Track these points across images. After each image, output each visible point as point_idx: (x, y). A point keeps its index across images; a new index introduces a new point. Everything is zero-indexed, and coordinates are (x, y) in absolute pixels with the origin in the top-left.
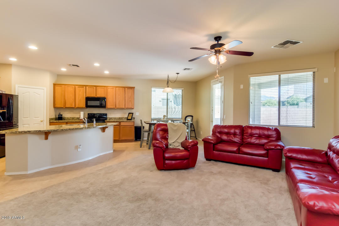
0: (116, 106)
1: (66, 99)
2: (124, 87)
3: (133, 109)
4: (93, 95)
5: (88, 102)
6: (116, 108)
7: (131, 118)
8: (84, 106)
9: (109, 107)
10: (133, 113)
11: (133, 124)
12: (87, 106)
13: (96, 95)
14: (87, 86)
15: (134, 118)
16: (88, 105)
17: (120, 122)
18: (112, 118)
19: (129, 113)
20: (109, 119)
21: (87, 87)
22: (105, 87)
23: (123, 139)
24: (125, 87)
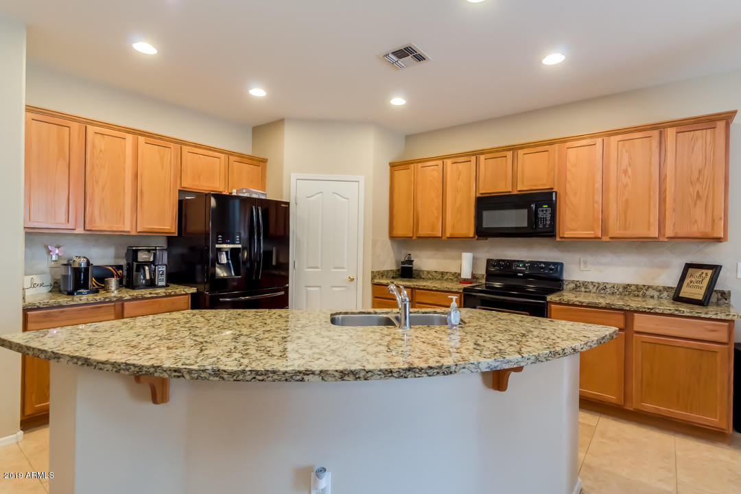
0: (604, 230)
1: (419, 208)
2: (654, 127)
3: (719, 240)
4: (503, 187)
5: (486, 214)
6: (605, 239)
7: (703, 291)
8: (471, 232)
9: (567, 234)
10: (716, 269)
11: (722, 335)
12: (483, 233)
13: (514, 183)
14: (482, 152)
15: (725, 295)
16: (485, 225)
17: (628, 314)
18: (585, 284)
19: (688, 266)
20: (572, 286)
21: (482, 157)
22: (551, 143)
23: (649, 406)
24: (660, 127)
